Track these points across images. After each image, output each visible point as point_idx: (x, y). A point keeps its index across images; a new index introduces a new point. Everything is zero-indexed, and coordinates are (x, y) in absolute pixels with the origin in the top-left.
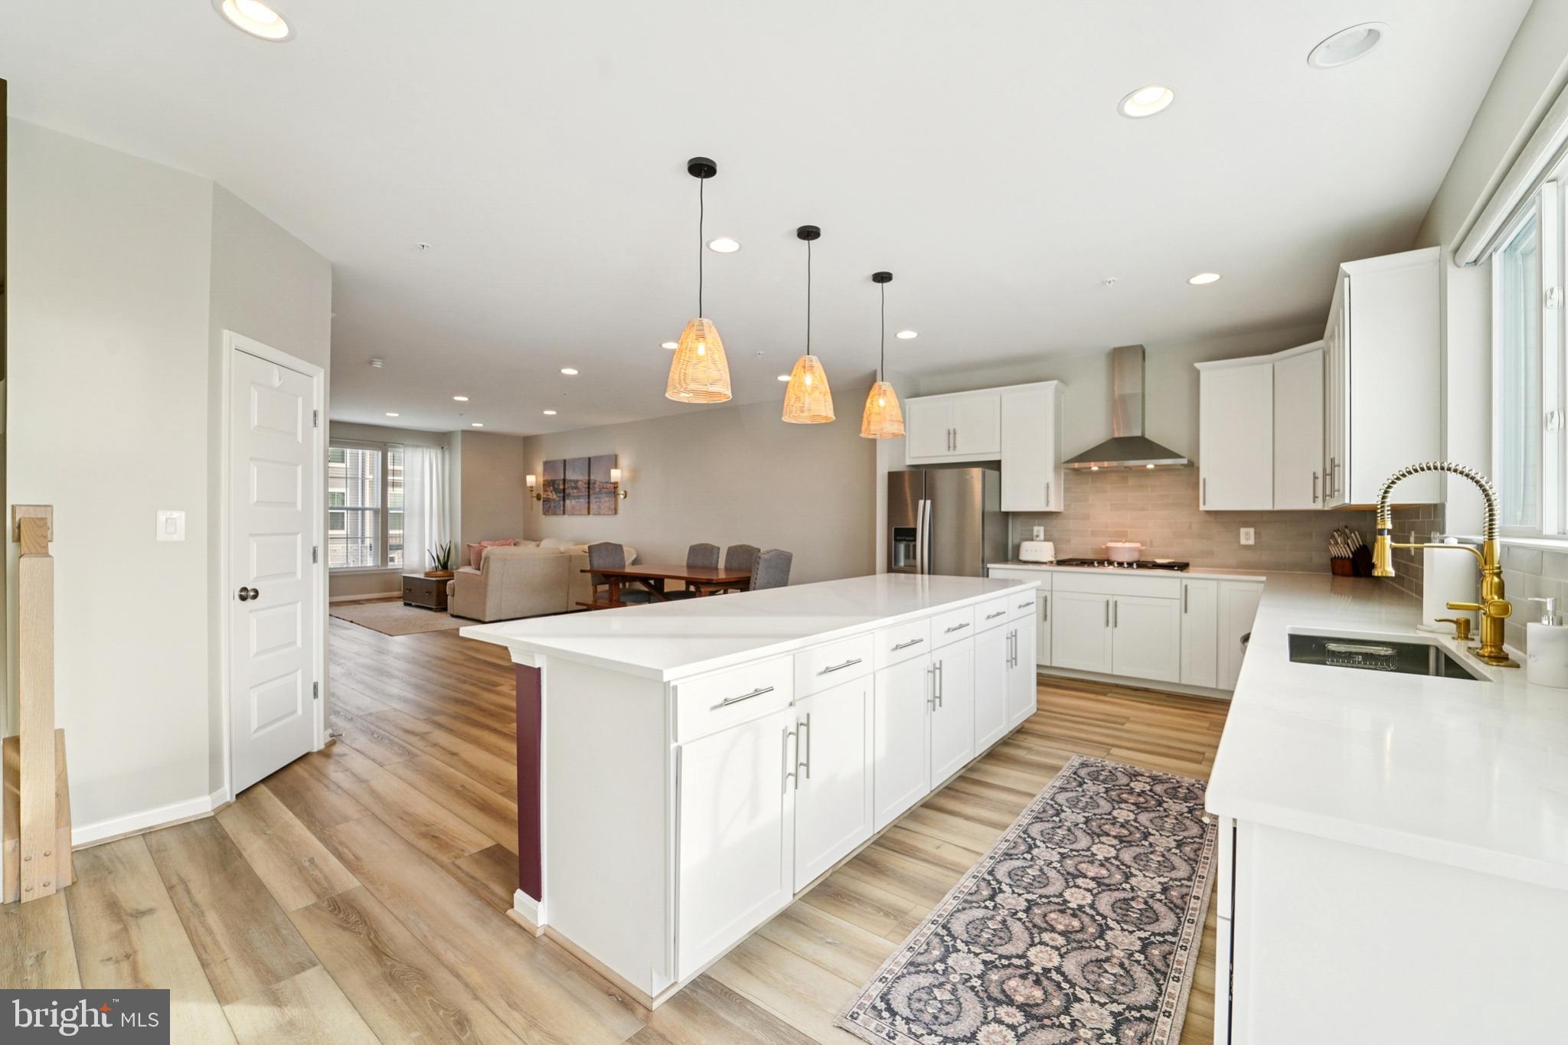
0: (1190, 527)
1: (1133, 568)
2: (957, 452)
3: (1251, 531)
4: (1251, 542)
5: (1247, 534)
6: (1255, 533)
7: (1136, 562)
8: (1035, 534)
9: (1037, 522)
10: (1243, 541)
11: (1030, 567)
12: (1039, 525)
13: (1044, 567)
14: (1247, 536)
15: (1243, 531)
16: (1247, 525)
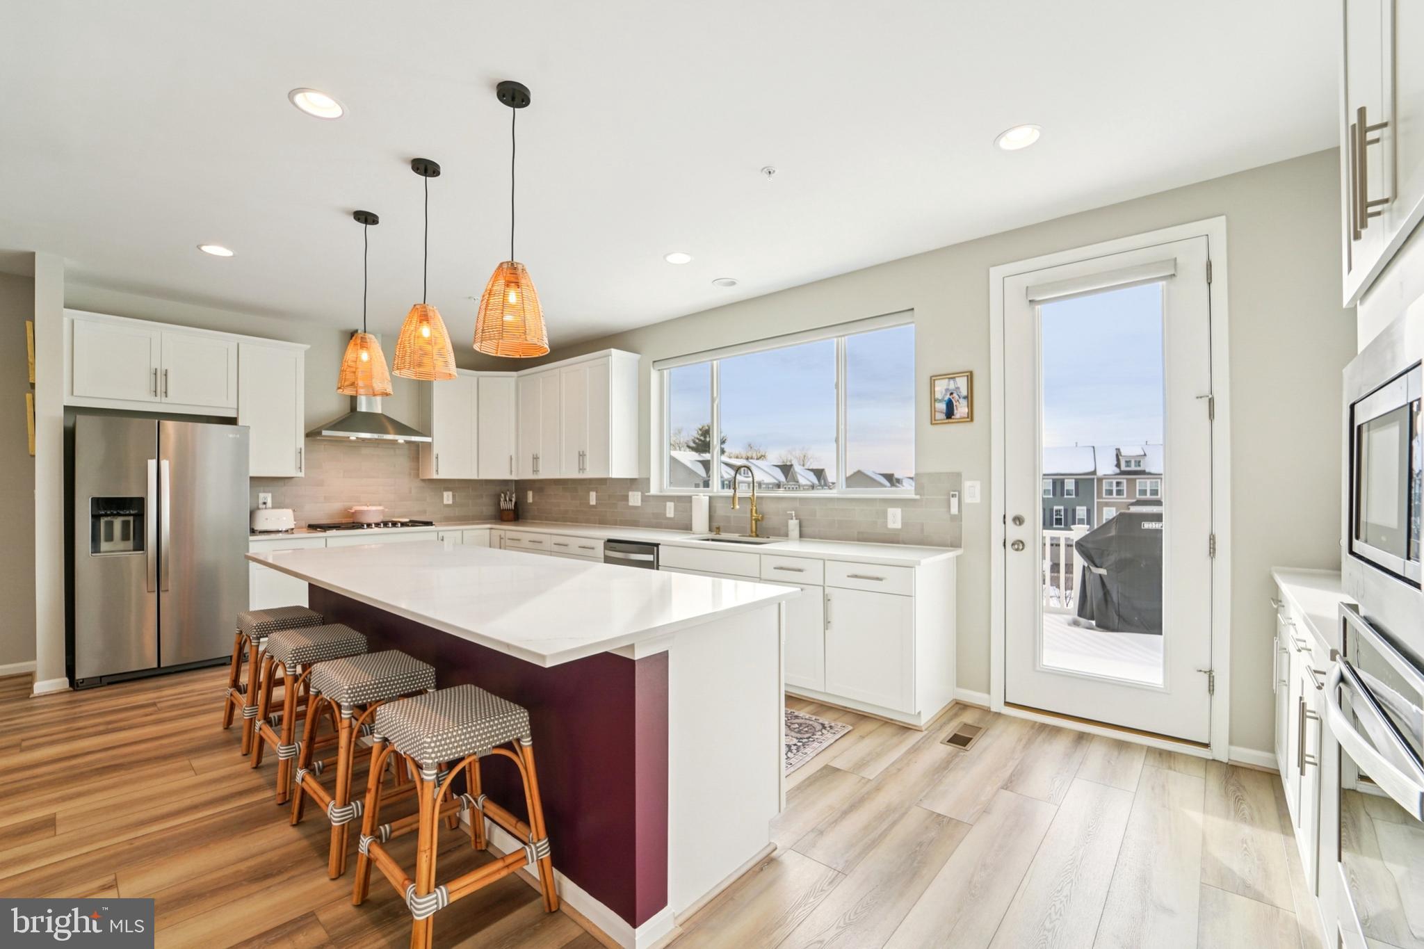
0: (410, 492)
1: (389, 527)
2: (168, 400)
3: (450, 493)
4: (450, 502)
5: (448, 496)
6: (453, 495)
7: (382, 522)
8: (261, 501)
9: (262, 488)
10: (446, 502)
11: (273, 536)
12: (264, 492)
13: (280, 535)
14: (448, 497)
15: (445, 494)
16: (447, 489)
